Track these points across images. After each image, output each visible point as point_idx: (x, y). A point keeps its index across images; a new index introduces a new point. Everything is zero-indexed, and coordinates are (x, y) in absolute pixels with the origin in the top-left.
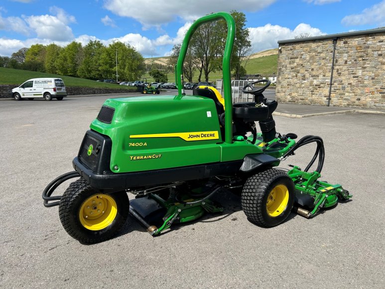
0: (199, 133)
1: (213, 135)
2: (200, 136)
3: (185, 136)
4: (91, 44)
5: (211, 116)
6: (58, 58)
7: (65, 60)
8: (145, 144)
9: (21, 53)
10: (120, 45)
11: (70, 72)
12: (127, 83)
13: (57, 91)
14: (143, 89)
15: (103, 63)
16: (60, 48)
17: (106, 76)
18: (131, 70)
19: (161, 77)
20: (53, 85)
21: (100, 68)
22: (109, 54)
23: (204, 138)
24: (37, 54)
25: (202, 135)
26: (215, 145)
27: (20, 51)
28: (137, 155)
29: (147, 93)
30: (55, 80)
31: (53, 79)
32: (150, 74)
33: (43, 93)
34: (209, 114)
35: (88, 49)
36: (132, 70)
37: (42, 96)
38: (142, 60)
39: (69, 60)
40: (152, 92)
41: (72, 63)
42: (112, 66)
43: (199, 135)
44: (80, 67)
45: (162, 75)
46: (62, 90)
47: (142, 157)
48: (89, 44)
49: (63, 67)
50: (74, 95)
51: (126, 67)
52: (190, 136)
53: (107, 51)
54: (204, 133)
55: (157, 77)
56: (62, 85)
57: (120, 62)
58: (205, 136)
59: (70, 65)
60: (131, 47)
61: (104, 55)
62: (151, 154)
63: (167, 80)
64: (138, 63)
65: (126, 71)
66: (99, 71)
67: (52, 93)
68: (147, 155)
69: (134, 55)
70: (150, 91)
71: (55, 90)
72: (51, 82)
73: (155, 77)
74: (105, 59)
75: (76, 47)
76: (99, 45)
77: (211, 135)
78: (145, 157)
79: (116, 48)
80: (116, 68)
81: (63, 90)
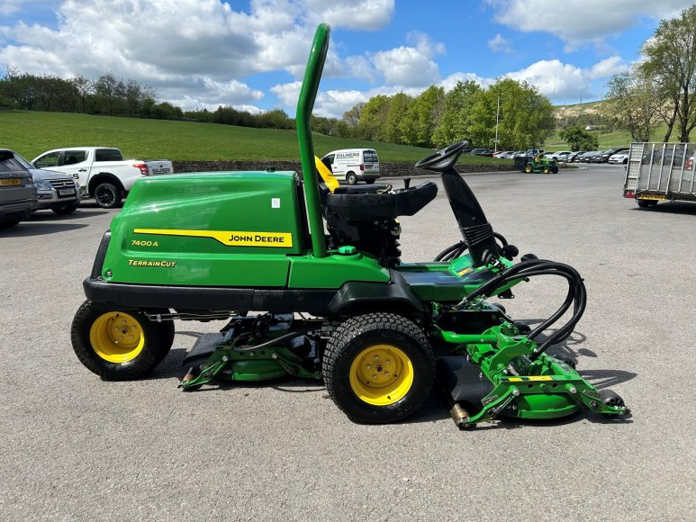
0: (252, 234)
1: (281, 240)
2: (254, 239)
3: (224, 237)
4: (460, 88)
5: (279, 207)
6: (406, 115)
7: (416, 117)
8: (156, 244)
9: (355, 112)
10: (510, 84)
11: (422, 138)
12: (511, 154)
13: (366, 170)
14: (526, 165)
15: (476, 120)
16: (410, 98)
17: (478, 142)
18: (525, 129)
19: (584, 139)
20: (359, 160)
21: (469, 129)
22: (487, 104)
23: (261, 244)
24: (376, 111)
25: (258, 239)
26: (282, 258)
27: (355, 108)
28: (138, 259)
29: (531, 172)
30: (364, 152)
31: (360, 151)
32: (562, 134)
33: (345, 173)
34: (276, 203)
35: (454, 97)
36: (527, 130)
37: (344, 178)
38: (551, 109)
39: (422, 118)
40: (543, 169)
41: (425, 122)
42: (490, 123)
43: (252, 238)
44: (436, 129)
45: (585, 137)
46: (373, 169)
47: (145, 263)
48: (455, 88)
49: (412, 129)
50: (399, 175)
51: (517, 126)
52: (233, 238)
53: (484, 98)
54: (262, 234)
55: (576, 140)
56: (374, 160)
57: (506, 116)
58: (263, 239)
59: (422, 125)
60: (530, 87)
61: (479, 106)
62: (160, 260)
63: (597, 146)
64: (541, 116)
65: (514, 132)
66: (468, 134)
67: (359, 172)
68: (154, 260)
69: (533, 102)
70: (538, 169)
71: (362, 168)
72: (358, 154)
73: (571, 140)
74: (479, 113)
75: (434, 95)
76: (473, 88)
77: (276, 239)
78: (150, 264)
79: (501, 91)
80: (497, 128)
81: (376, 168)
